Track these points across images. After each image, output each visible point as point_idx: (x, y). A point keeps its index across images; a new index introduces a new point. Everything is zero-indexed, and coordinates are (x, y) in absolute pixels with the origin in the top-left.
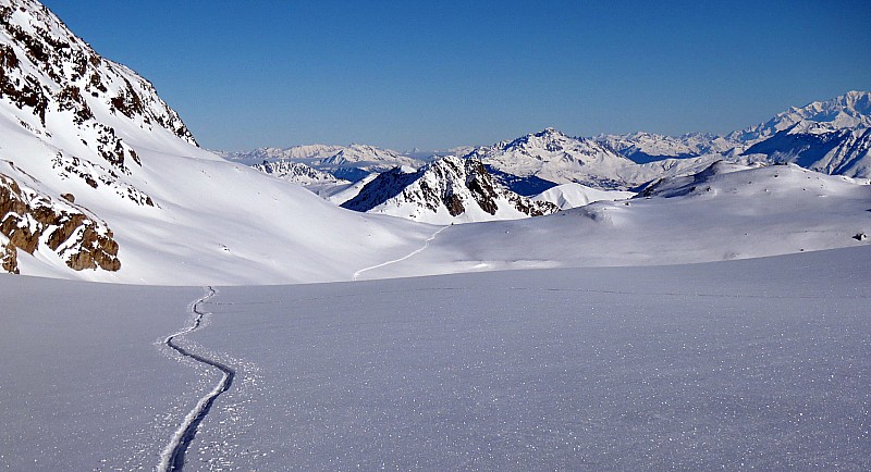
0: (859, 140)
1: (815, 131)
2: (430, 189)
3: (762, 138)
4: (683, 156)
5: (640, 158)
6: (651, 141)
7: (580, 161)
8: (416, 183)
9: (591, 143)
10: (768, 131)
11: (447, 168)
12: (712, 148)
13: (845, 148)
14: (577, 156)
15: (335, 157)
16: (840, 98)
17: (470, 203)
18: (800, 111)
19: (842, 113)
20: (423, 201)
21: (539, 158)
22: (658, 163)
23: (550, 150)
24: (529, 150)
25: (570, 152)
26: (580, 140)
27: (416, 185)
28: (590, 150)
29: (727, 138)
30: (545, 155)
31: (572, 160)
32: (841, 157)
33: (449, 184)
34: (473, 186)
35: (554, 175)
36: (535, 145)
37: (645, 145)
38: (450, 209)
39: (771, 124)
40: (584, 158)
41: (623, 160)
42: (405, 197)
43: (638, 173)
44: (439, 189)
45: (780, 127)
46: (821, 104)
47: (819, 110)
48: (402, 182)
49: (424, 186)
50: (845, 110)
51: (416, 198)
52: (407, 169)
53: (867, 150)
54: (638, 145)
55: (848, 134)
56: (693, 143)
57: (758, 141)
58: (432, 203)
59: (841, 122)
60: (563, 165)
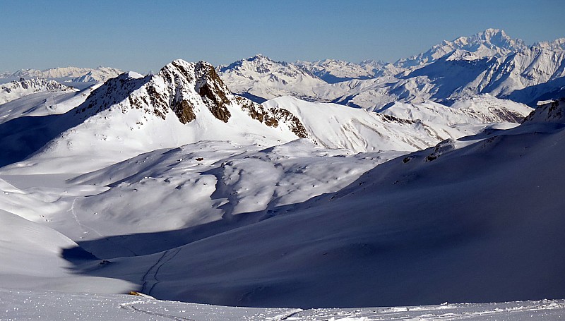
0: (502, 65)
1: (468, 58)
2: (157, 94)
3: (422, 65)
4: (362, 78)
5: (330, 79)
6: (338, 66)
7: (284, 81)
8: (143, 88)
9: (292, 67)
10: (426, 60)
11: (177, 72)
12: (385, 72)
13: (492, 72)
14: (281, 77)
15: (85, 76)
16: (481, 34)
17: (201, 108)
18: (450, 44)
19: (482, 46)
20: (151, 107)
21: (251, 78)
22: (345, 83)
23: (260, 72)
24: (243, 72)
25: (276, 74)
26: (284, 64)
27: (143, 91)
28: (292, 72)
29: (395, 65)
30: (256, 76)
31: (277, 80)
32: (489, 78)
33: (179, 89)
34: (204, 91)
35: (264, 92)
36: (248, 68)
37: (333, 69)
38: (179, 116)
39: (429, 54)
40: (286, 78)
41: (317, 80)
42: (131, 103)
43: (330, 91)
44: (168, 95)
45: (436, 56)
46: (466, 39)
47: (465, 43)
48: (129, 88)
49: (151, 91)
50: (485, 44)
51: (143, 104)
52: (134, 75)
53: (509, 73)
54: (328, 69)
55: (494, 61)
56: (370, 68)
57: (420, 67)
58: (160, 109)
59: (482, 53)
60: (270, 84)
